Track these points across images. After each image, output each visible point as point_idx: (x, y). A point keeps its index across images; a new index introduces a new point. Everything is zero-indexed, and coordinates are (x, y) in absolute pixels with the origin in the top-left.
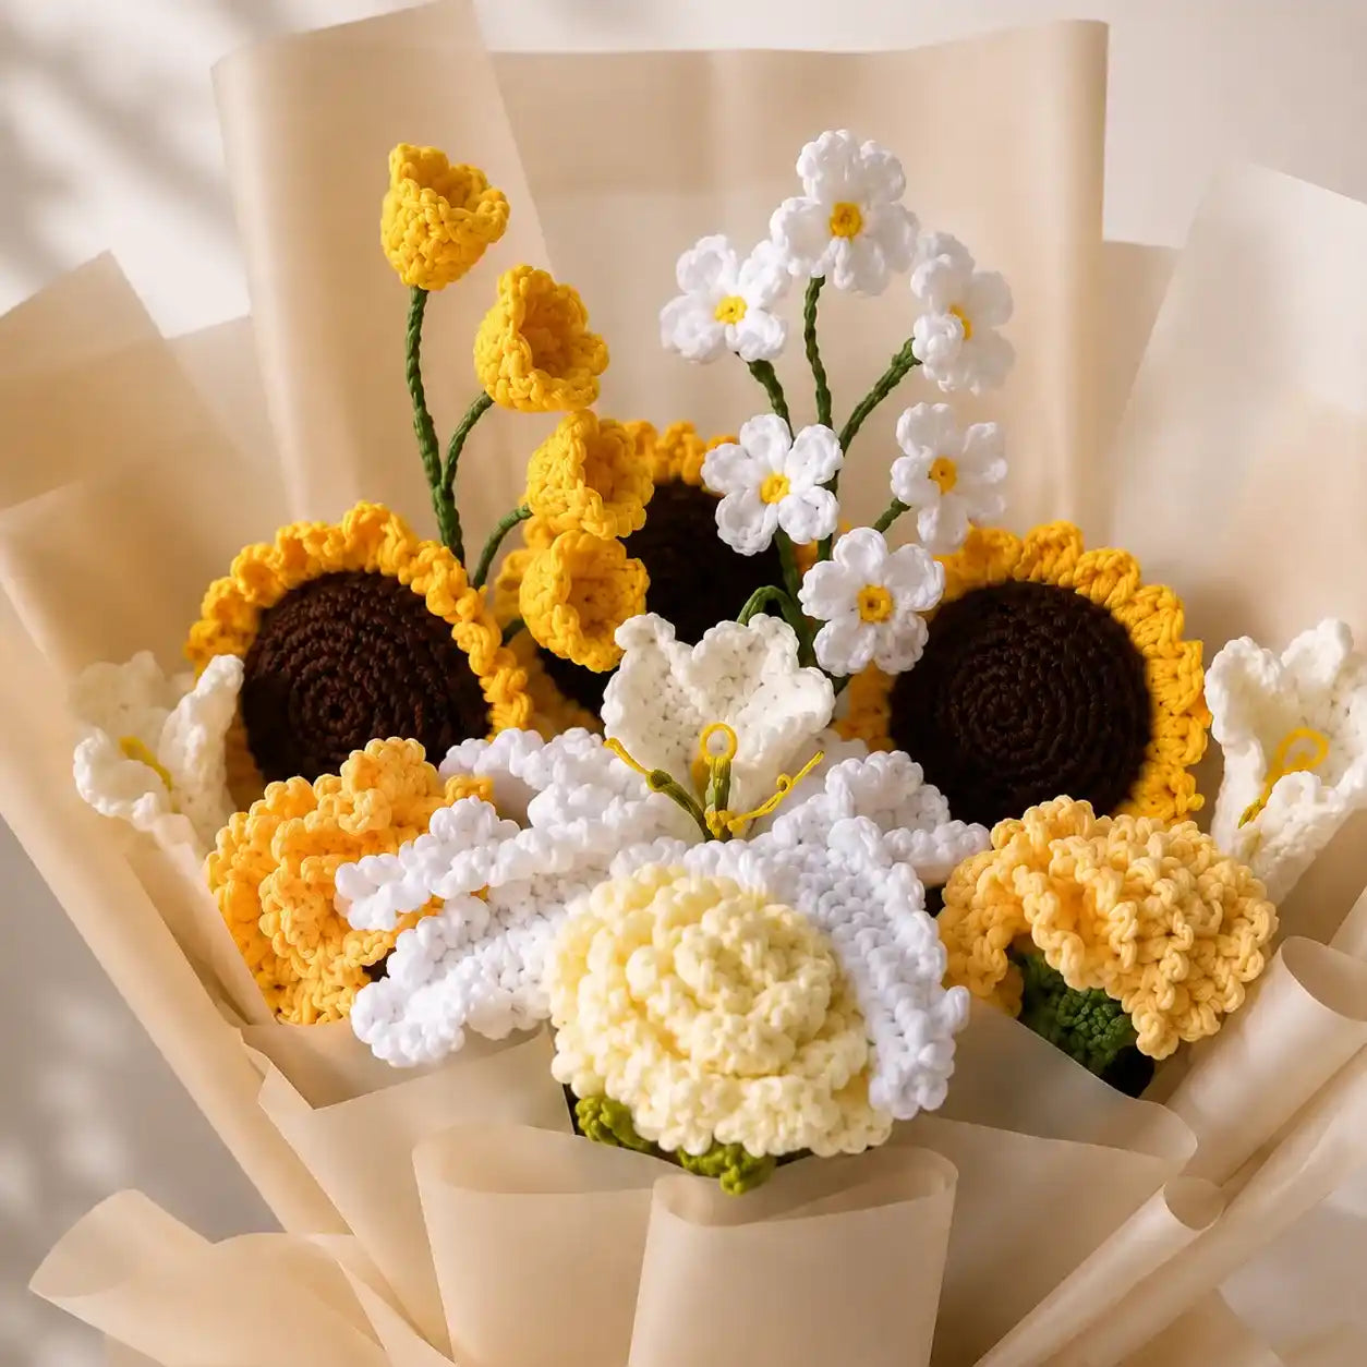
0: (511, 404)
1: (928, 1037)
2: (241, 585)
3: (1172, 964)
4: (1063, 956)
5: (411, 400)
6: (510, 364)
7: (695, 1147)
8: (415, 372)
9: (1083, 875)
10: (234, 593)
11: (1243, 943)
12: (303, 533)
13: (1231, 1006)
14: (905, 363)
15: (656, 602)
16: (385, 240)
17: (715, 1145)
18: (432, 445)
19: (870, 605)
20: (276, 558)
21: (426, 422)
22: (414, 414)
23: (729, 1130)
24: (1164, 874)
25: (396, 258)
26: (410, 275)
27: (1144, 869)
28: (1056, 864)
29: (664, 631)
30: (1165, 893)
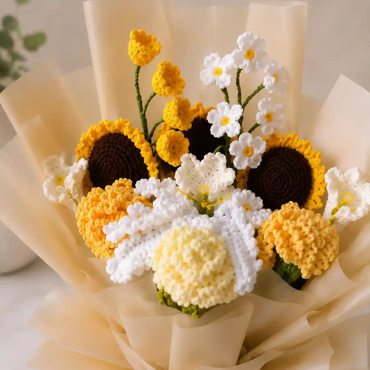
0: (161, 95)
1: (250, 274)
2: (90, 136)
3: (312, 258)
4: (284, 255)
5: (136, 91)
6: (161, 85)
7: (186, 305)
8: (137, 84)
9: (291, 231)
10: (88, 137)
11: (330, 252)
12: (106, 123)
13: (325, 268)
14: (261, 88)
15: (192, 150)
16: (129, 53)
17: (191, 305)
18: (141, 102)
19: (247, 151)
20: (98, 130)
21: (139, 97)
22: (136, 95)
23: (195, 301)
24: (311, 231)
25: (132, 57)
26: (136, 62)
27: (306, 230)
28: (285, 228)
29: (193, 158)
30: (312, 237)
